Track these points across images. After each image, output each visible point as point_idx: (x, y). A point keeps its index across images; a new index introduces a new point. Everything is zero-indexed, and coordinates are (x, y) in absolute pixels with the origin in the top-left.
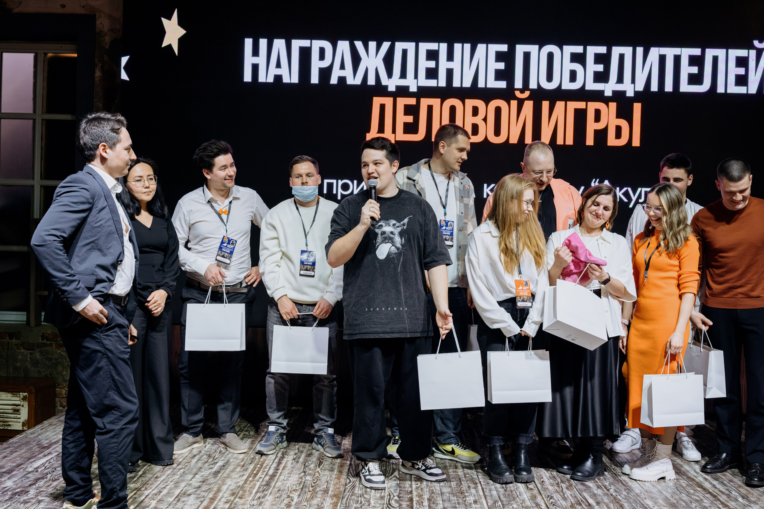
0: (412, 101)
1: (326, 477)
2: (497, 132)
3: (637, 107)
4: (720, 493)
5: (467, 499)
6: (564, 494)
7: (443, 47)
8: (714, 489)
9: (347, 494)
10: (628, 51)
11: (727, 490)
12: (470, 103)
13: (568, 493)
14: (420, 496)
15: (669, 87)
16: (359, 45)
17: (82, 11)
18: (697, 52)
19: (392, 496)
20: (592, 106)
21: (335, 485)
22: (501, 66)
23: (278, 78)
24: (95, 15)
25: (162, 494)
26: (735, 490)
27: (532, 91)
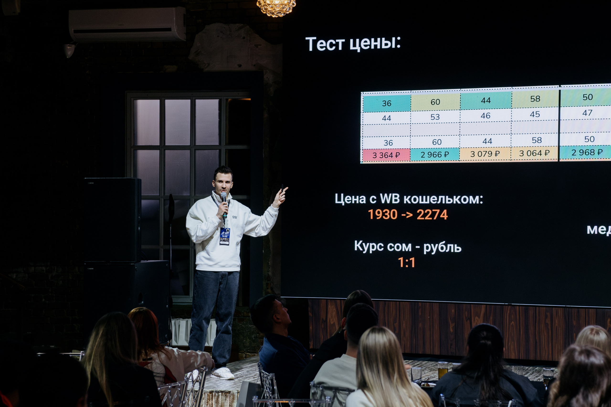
17: (253, 69)
24: (263, 72)
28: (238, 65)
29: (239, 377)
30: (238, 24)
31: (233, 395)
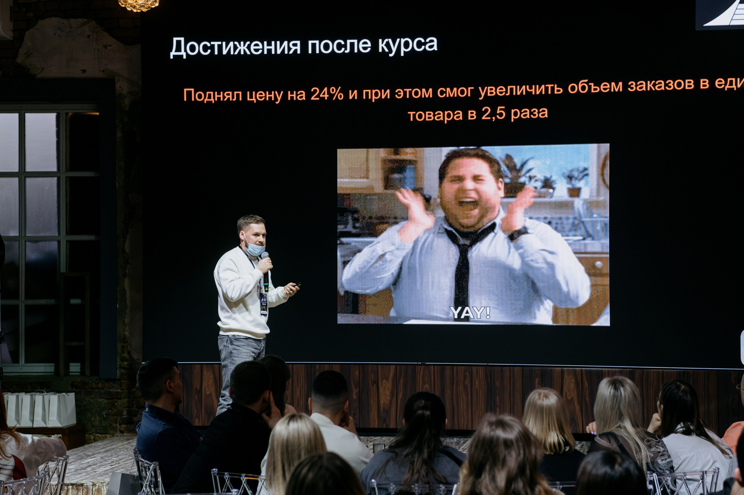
17: (101, 75)
24: (114, 79)
28: (82, 70)
29: (91, 465)
30: (80, 20)
31: (87, 488)
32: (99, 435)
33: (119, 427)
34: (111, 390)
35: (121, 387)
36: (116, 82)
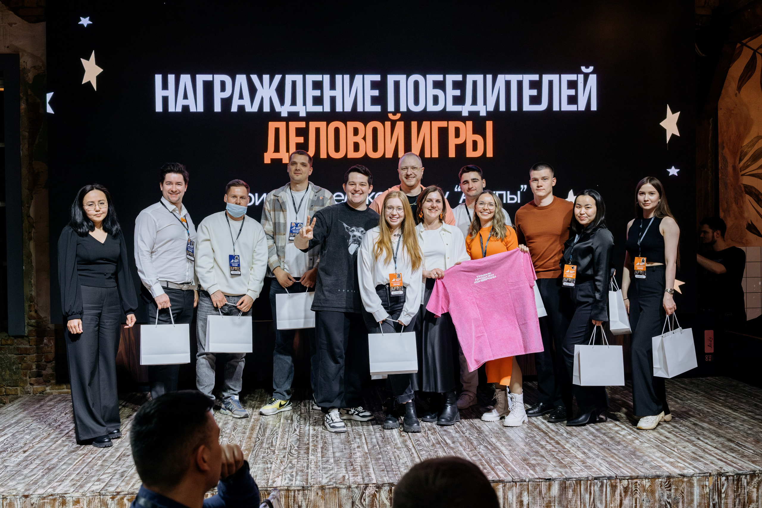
0: (302, 125)
1: (239, 438)
2: (375, 149)
3: (489, 125)
4: (551, 431)
5: (352, 445)
6: (428, 438)
7: (327, 78)
8: (547, 429)
9: (256, 448)
10: (479, 78)
11: (557, 429)
12: (351, 125)
13: (432, 437)
14: (315, 446)
15: (514, 107)
16: (254, 78)
17: (7, 51)
18: (536, 77)
19: (293, 447)
20: (452, 125)
21: (246, 443)
22: (376, 93)
23: (186, 108)
24: (19, 54)
25: (105, 456)
26: (563, 429)
27: (403, 113)
32: (10, 388)
33: (29, 380)
34: (20, 346)
35: (29, 343)
36: (20, 57)
